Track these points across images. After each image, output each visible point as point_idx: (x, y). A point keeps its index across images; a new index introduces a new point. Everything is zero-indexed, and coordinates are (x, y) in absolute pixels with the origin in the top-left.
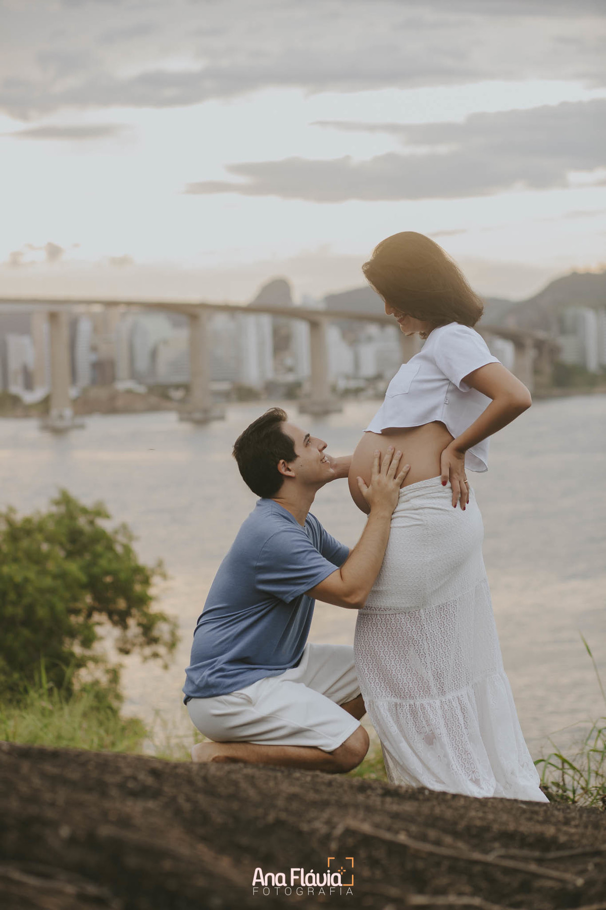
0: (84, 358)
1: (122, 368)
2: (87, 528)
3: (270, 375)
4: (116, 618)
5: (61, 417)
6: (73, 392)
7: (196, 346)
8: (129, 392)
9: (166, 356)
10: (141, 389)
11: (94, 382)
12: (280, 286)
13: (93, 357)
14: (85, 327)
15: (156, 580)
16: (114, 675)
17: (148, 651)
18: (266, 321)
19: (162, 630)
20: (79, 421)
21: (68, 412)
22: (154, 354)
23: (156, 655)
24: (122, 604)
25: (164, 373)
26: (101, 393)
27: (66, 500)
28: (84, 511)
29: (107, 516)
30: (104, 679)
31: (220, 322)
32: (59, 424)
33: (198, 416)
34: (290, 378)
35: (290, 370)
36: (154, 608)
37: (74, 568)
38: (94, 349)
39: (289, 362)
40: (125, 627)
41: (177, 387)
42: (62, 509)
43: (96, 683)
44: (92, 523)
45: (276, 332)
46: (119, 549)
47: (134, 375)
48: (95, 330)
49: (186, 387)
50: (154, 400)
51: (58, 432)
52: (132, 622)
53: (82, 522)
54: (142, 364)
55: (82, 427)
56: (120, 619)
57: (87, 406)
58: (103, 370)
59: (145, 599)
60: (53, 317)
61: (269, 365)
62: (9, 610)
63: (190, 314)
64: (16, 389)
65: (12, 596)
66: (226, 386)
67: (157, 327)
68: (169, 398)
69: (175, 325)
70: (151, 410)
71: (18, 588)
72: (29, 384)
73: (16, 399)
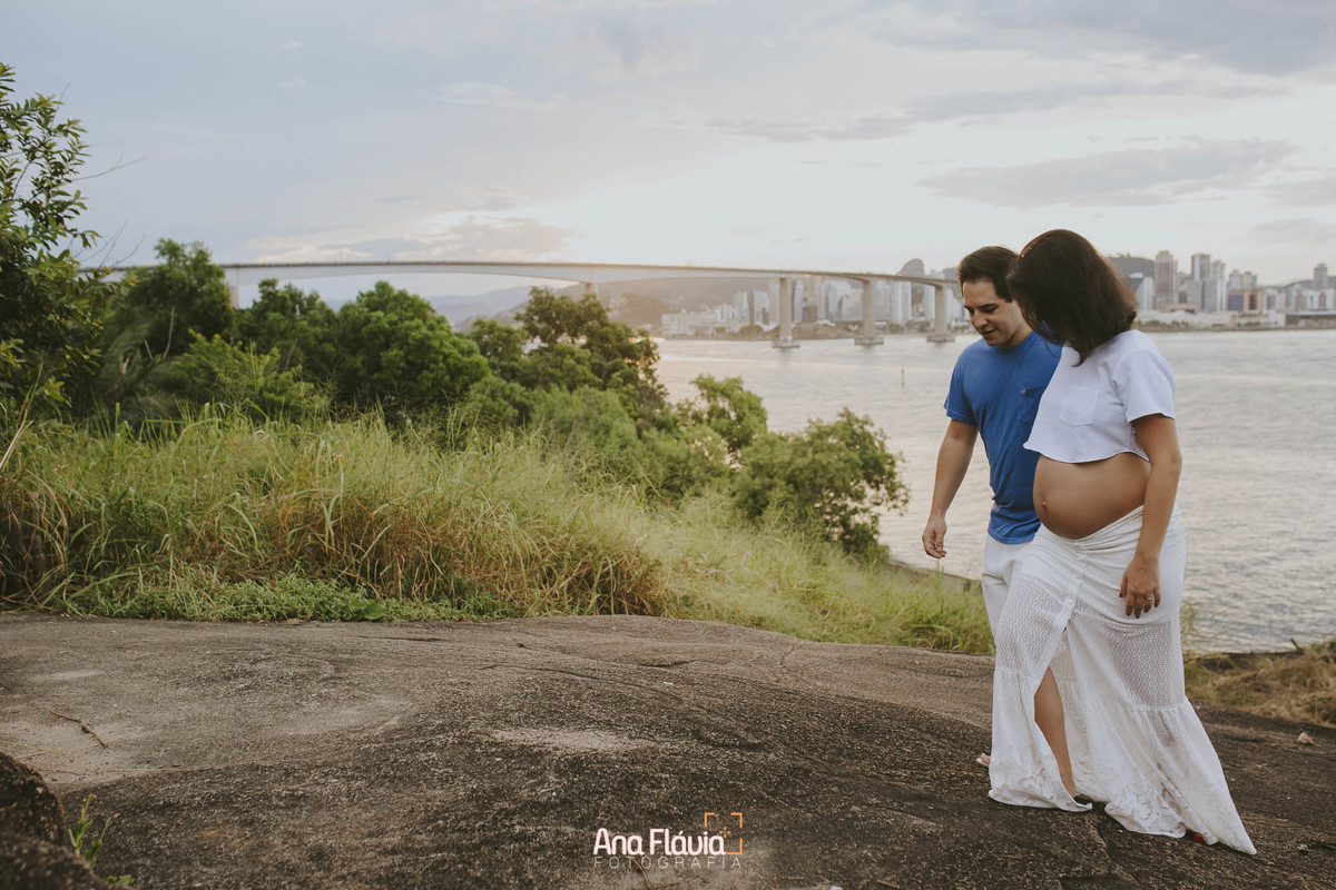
0: (799, 304)
1: (821, 313)
2: (859, 431)
3: (910, 318)
4: (873, 484)
5: (786, 340)
6: (793, 326)
7: (866, 298)
8: (826, 325)
9: (847, 304)
10: (833, 325)
11: (804, 320)
12: (917, 263)
13: (804, 305)
14: (800, 286)
15: (898, 463)
16: (875, 519)
17: (891, 504)
18: (908, 285)
19: (900, 491)
20: (796, 343)
21: (790, 338)
22: (840, 304)
23: (895, 507)
24: (876, 477)
25: (846, 315)
26: (809, 326)
27: (847, 414)
28: (857, 421)
29: (872, 425)
30: (869, 521)
31: (881, 285)
32: (785, 345)
33: (867, 341)
34: (922, 319)
35: (922, 314)
36: (897, 479)
37: (855, 456)
38: (805, 300)
39: (921, 310)
40: (878, 489)
41: (854, 323)
42: (845, 419)
43: (865, 524)
44: (862, 427)
45: (913, 292)
46: (876, 444)
47: (828, 316)
48: (805, 288)
49: (860, 324)
50: (840, 331)
51: (784, 349)
52: (882, 487)
53: (856, 426)
54: (833, 309)
55: (798, 347)
56: (876, 484)
57: (803, 334)
58: (810, 313)
59: (891, 475)
60: (782, 280)
61: (910, 312)
62: (819, 481)
63: (864, 280)
64: (758, 323)
65: (821, 473)
66: (884, 323)
67: (843, 288)
68: (849, 330)
69: (853, 287)
70: (838, 337)
71: (824, 468)
72: (766, 321)
73: (759, 329)
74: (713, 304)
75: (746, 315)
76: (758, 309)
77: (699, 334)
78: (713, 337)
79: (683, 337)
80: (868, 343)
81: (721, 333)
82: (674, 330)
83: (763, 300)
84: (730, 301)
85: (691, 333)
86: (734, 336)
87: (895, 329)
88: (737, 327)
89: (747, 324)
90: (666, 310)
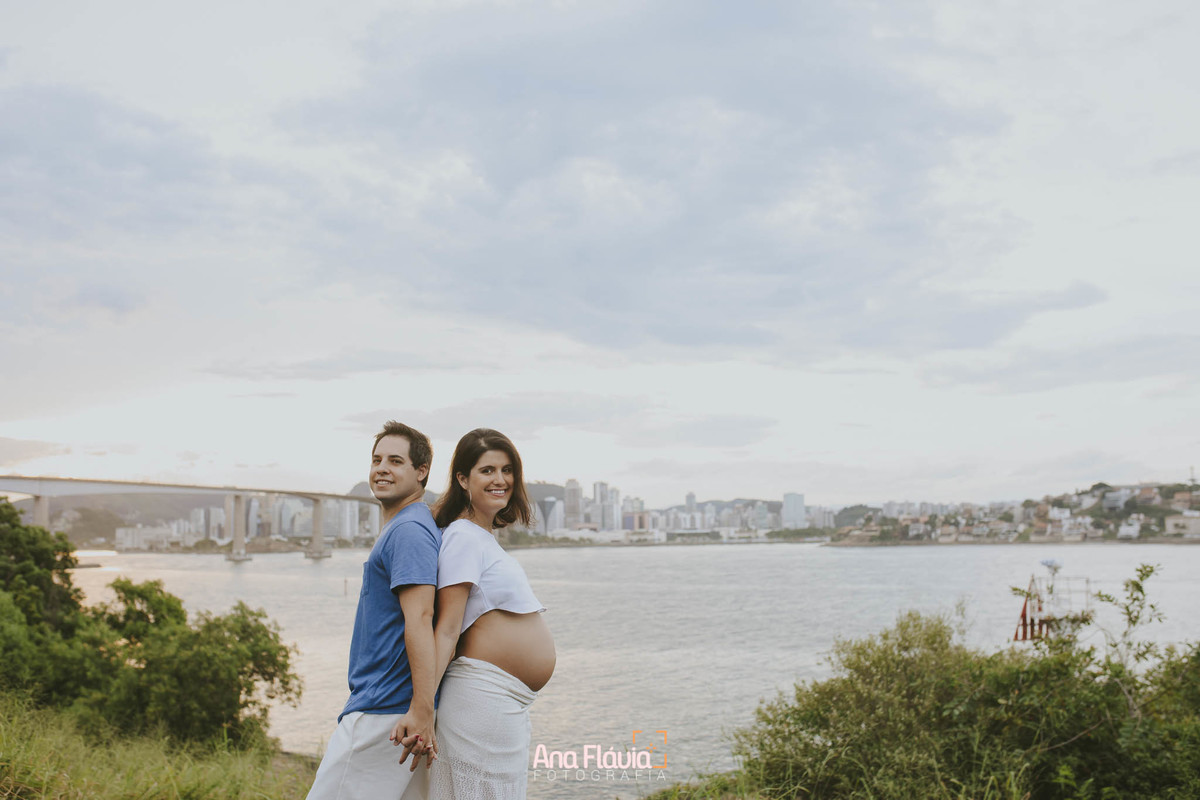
0: (254, 521)
1: (275, 528)
2: (253, 624)
3: (357, 534)
4: (267, 677)
5: (238, 553)
6: (246, 540)
7: (316, 517)
8: (277, 540)
9: (299, 522)
10: (285, 540)
11: (258, 534)
13: (259, 521)
14: (255, 504)
15: (292, 655)
16: (265, 711)
17: (285, 696)
18: (356, 504)
19: (293, 683)
20: (248, 556)
21: (243, 551)
22: (293, 520)
23: (289, 699)
24: (271, 669)
25: (298, 531)
26: (262, 541)
27: (241, 607)
28: (252, 614)
29: (266, 617)
30: (258, 715)
31: (331, 503)
32: (237, 558)
33: (316, 555)
34: (368, 535)
35: (368, 531)
36: (290, 671)
37: (244, 648)
38: (259, 516)
39: (368, 527)
40: (272, 683)
41: (305, 539)
42: (239, 612)
43: (254, 715)
44: (256, 620)
45: (361, 510)
46: (271, 636)
47: (281, 532)
48: (260, 506)
49: (310, 539)
50: (292, 546)
51: (238, 562)
52: (276, 680)
53: (250, 619)
54: (286, 526)
55: (250, 560)
56: (269, 677)
57: (254, 548)
58: (264, 528)
59: (285, 666)
60: (237, 498)
61: (357, 527)
62: (203, 673)
63: (314, 499)
64: (213, 537)
65: (205, 665)
66: (332, 539)
67: (295, 506)
68: (300, 545)
69: (305, 505)
70: (290, 551)
71: (210, 660)
72: (221, 535)
73: (213, 543)
74: (169, 519)
75: (202, 530)
76: (213, 524)
77: (153, 548)
78: (168, 551)
79: (138, 550)
80: (317, 557)
81: (175, 547)
82: (128, 544)
83: (219, 516)
84: (187, 517)
85: (145, 546)
86: (187, 550)
87: (342, 544)
88: (191, 541)
89: (201, 538)
90: (122, 524)
